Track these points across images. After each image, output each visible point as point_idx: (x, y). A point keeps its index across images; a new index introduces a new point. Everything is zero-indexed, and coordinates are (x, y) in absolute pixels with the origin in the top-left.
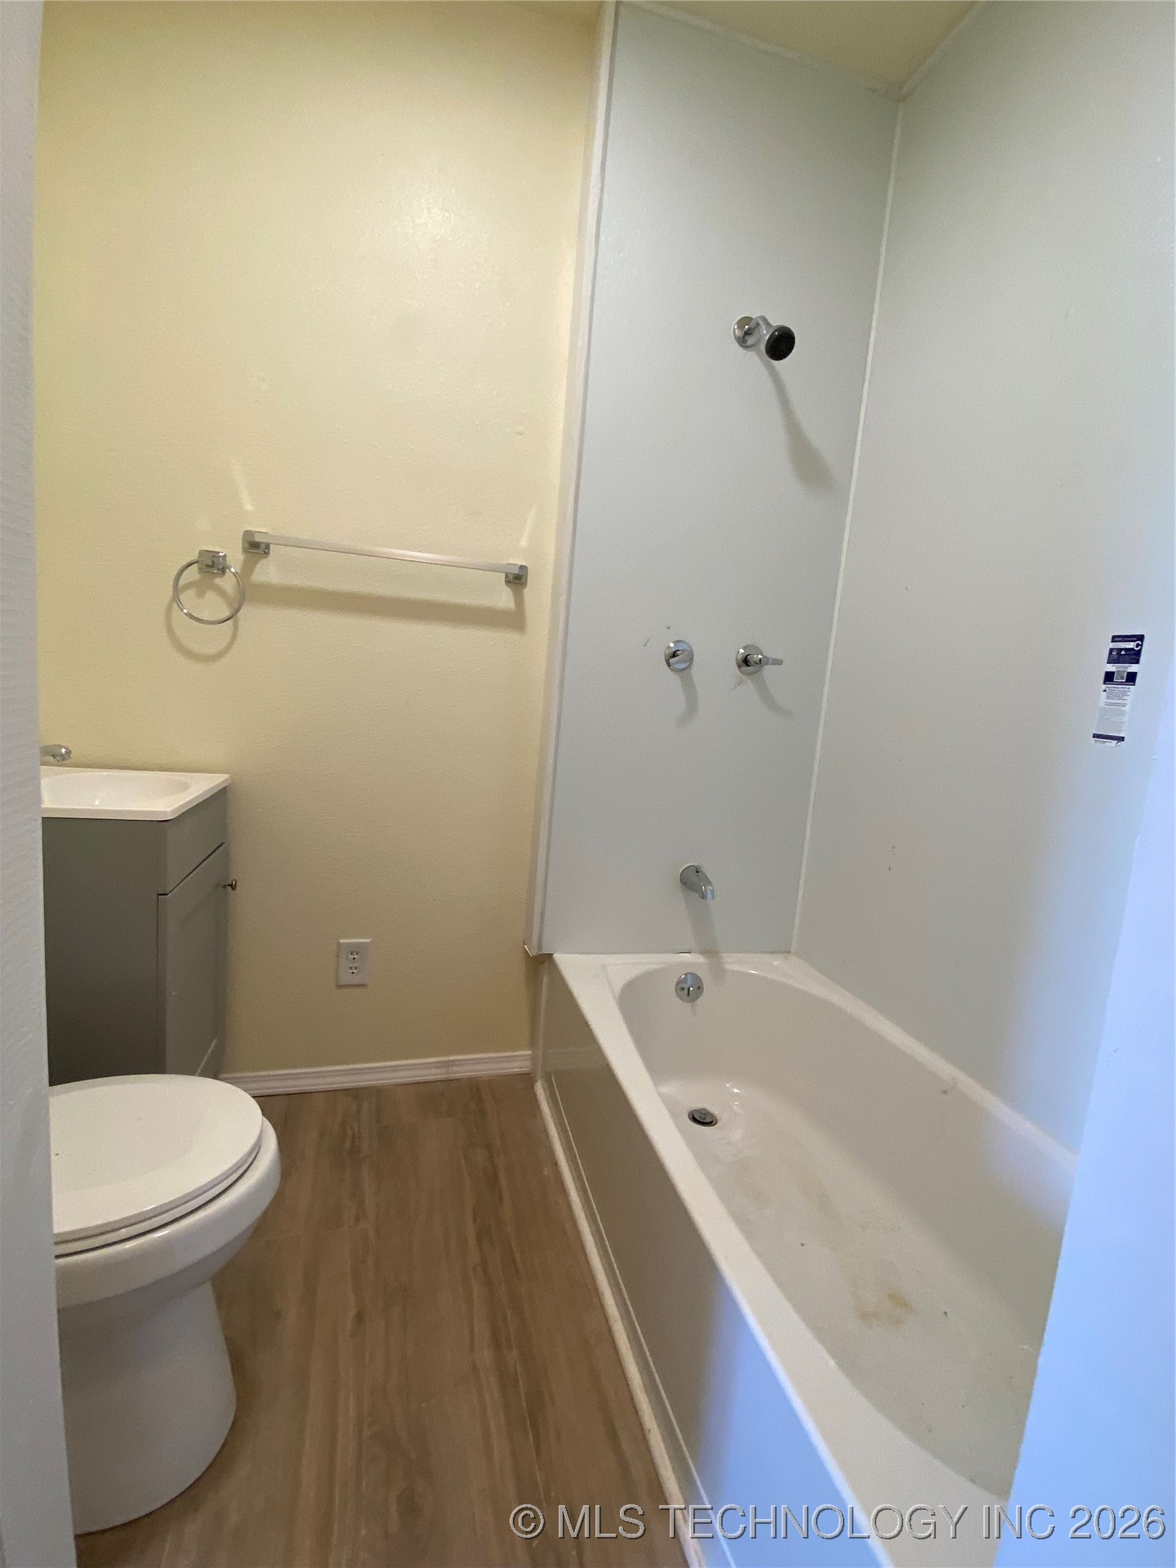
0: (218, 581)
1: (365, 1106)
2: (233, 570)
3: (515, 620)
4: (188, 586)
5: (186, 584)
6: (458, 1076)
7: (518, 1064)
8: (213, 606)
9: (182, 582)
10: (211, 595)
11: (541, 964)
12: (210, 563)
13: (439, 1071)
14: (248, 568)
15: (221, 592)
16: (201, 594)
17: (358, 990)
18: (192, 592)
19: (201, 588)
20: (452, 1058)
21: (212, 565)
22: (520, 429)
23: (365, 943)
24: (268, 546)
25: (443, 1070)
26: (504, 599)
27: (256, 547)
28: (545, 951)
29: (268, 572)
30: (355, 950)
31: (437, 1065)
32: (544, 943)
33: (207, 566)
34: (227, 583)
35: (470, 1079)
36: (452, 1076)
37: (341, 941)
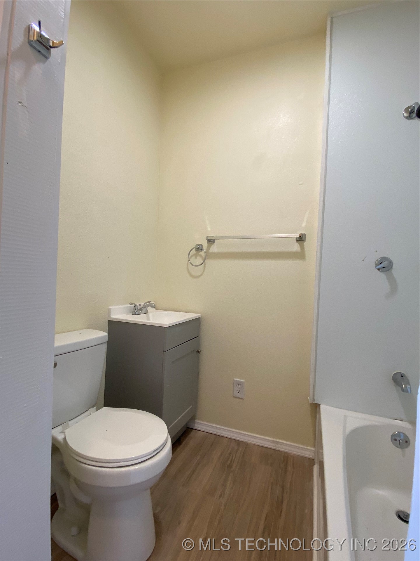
0: (200, 253)
1: (240, 449)
2: (204, 250)
3: (301, 255)
4: (192, 256)
5: (192, 255)
6: (280, 449)
7: (308, 453)
8: (198, 261)
9: (190, 255)
10: (198, 258)
11: (315, 407)
12: (197, 248)
13: (271, 444)
14: (209, 248)
15: (201, 256)
16: (196, 258)
17: (241, 400)
18: (194, 257)
19: (196, 256)
20: (278, 440)
21: (199, 248)
22: (301, 183)
23: (242, 382)
24: (214, 240)
25: (274, 445)
26: (296, 247)
27: (211, 242)
28: (316, 402)
29: (214, 249)
30: (239, 384)
31: (273, 442)
32: (316, 398)
33: (197, 249)
34: (202, 253)
35: (285, 453)
36: (277, 449)
37: (234, 379)
